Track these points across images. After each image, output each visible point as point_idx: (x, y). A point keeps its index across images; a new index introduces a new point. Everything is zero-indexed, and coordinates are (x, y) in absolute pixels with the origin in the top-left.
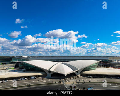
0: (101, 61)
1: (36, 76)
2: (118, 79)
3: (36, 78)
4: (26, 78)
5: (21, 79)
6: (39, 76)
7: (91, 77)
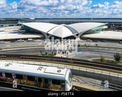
0: (107, 23)
1: (33, 38)
2: (120, 43)
3: (33, 40)
4: (23, 40)
5: (18, 41)
6: (37, 38)
7: (91, 41)
